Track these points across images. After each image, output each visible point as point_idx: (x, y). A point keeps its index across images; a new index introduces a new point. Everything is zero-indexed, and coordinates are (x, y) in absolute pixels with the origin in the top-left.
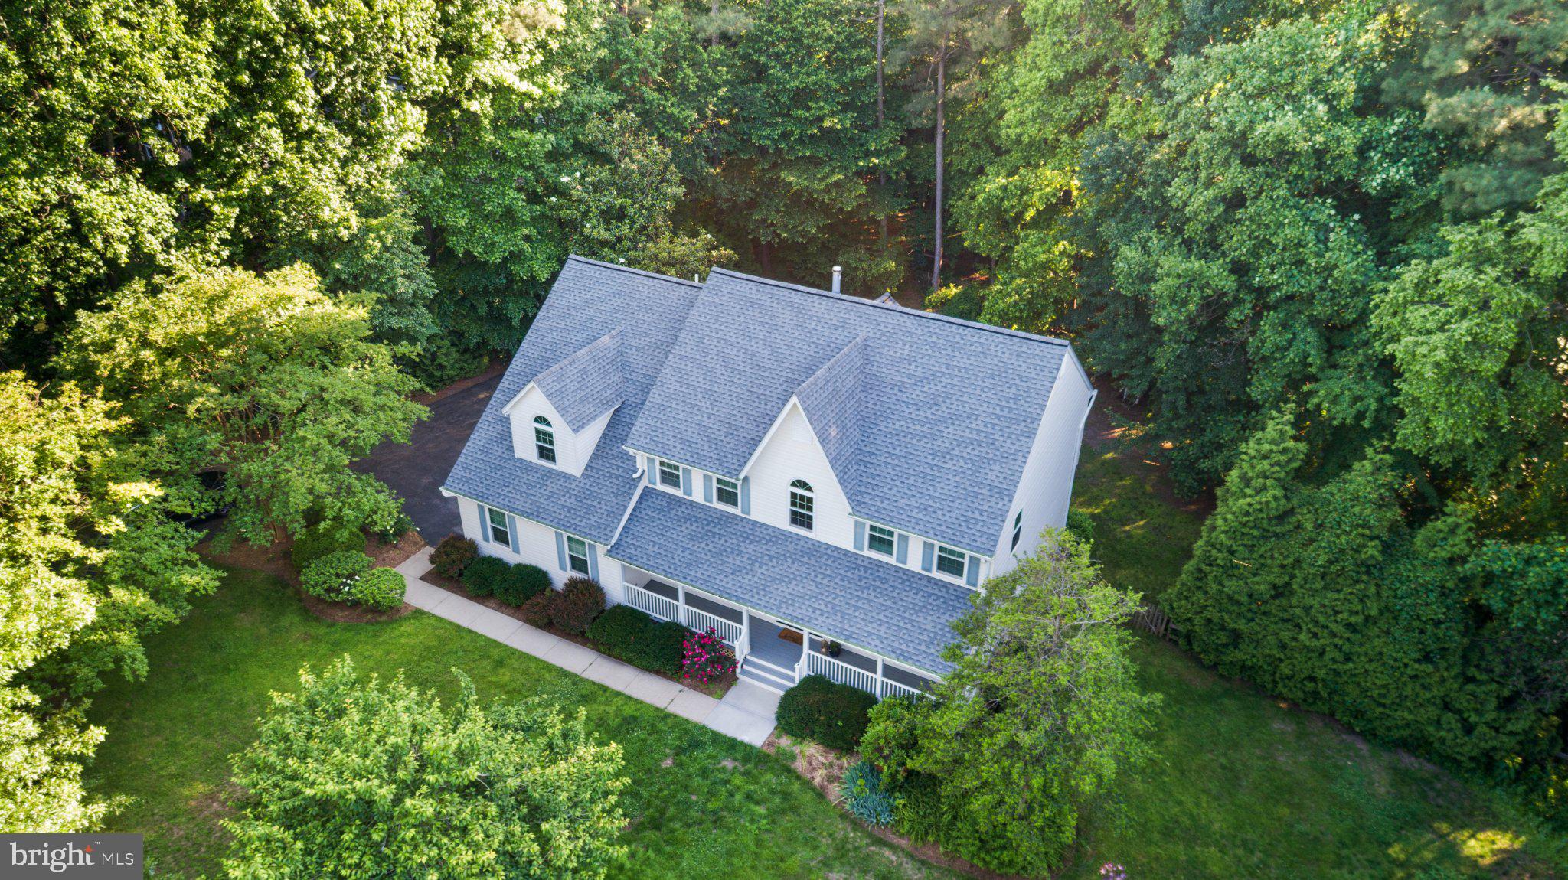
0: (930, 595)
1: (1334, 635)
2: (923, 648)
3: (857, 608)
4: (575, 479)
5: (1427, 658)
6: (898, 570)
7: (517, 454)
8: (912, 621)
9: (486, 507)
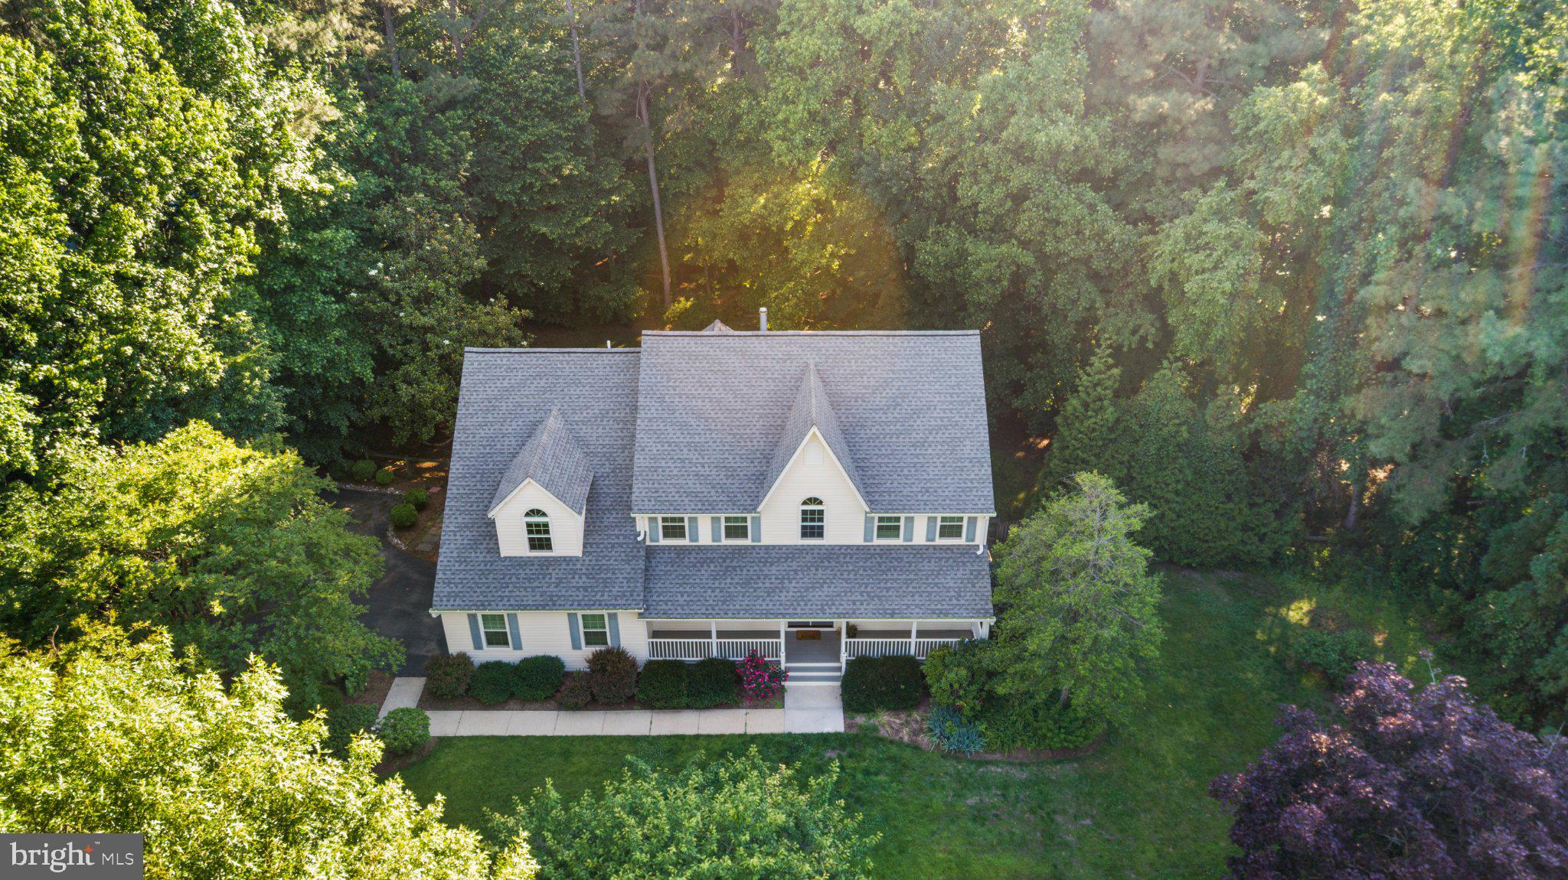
0: (940, 559)
1: (1167, 501)
2: (955, 602)
3: (888, 589)
4: (577, 559)
5: (1229, 497)
6: (906, 548)
7: (504, 552)
8: (936, 584)
9: (479, 614)
